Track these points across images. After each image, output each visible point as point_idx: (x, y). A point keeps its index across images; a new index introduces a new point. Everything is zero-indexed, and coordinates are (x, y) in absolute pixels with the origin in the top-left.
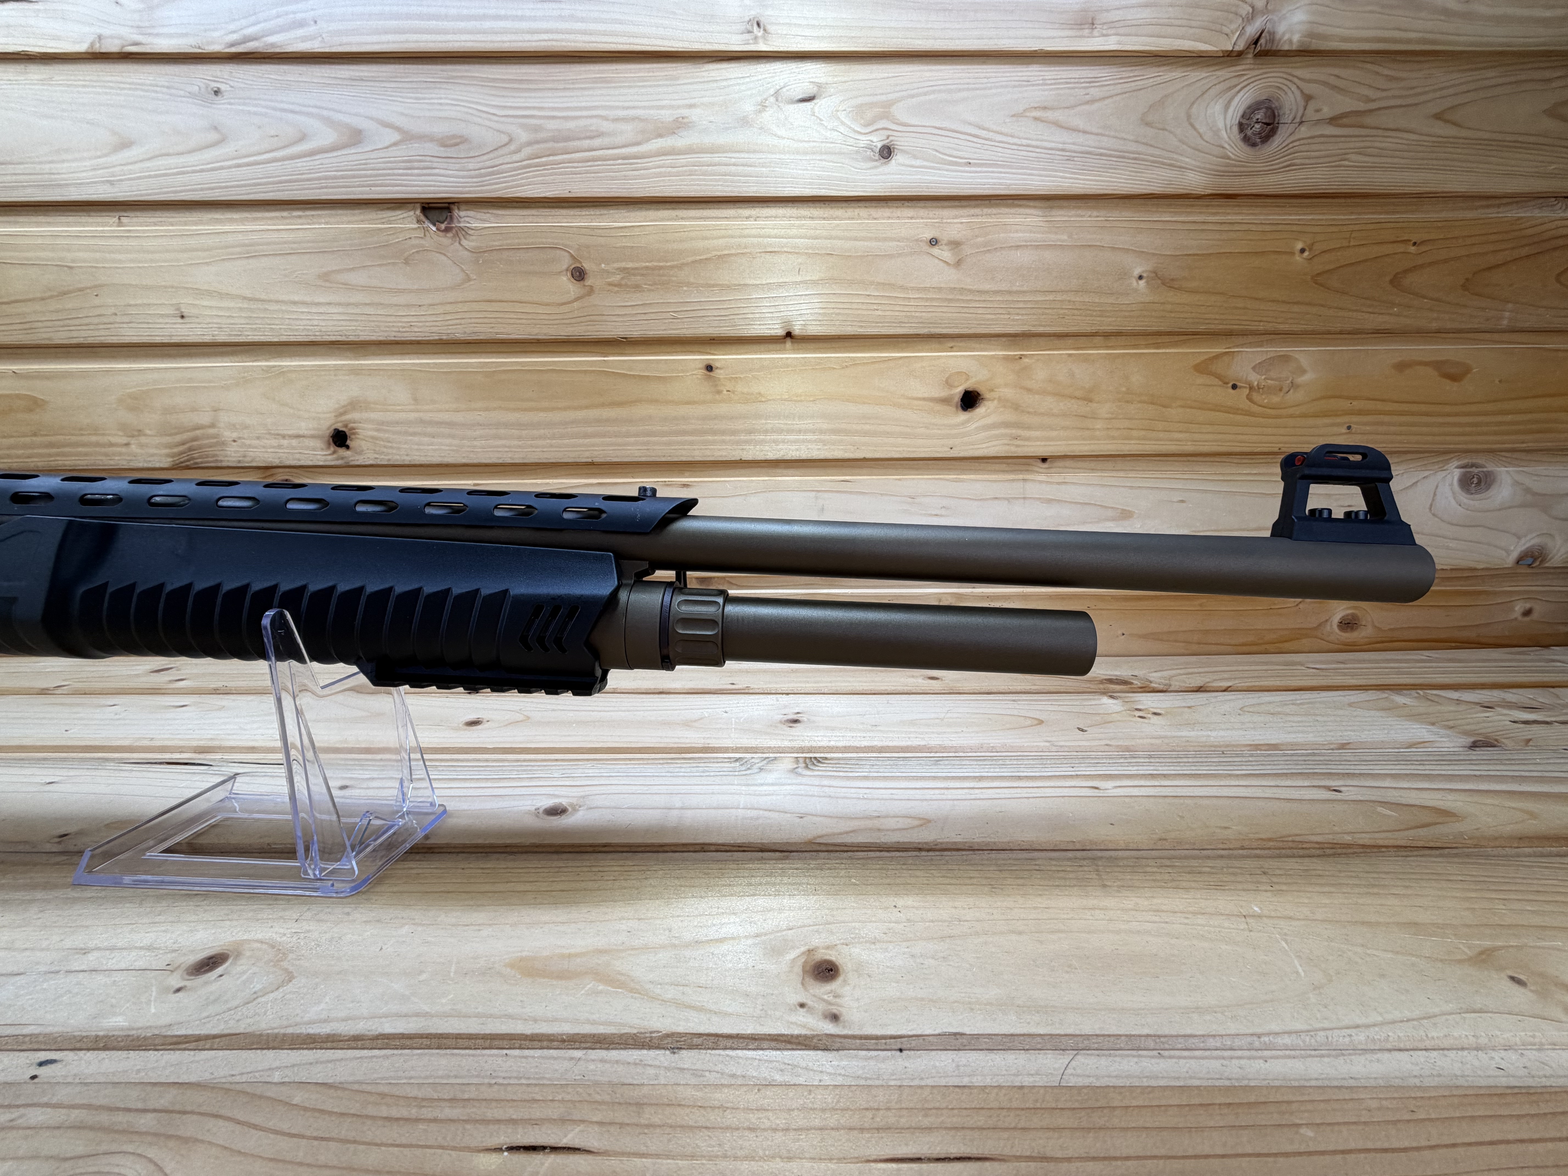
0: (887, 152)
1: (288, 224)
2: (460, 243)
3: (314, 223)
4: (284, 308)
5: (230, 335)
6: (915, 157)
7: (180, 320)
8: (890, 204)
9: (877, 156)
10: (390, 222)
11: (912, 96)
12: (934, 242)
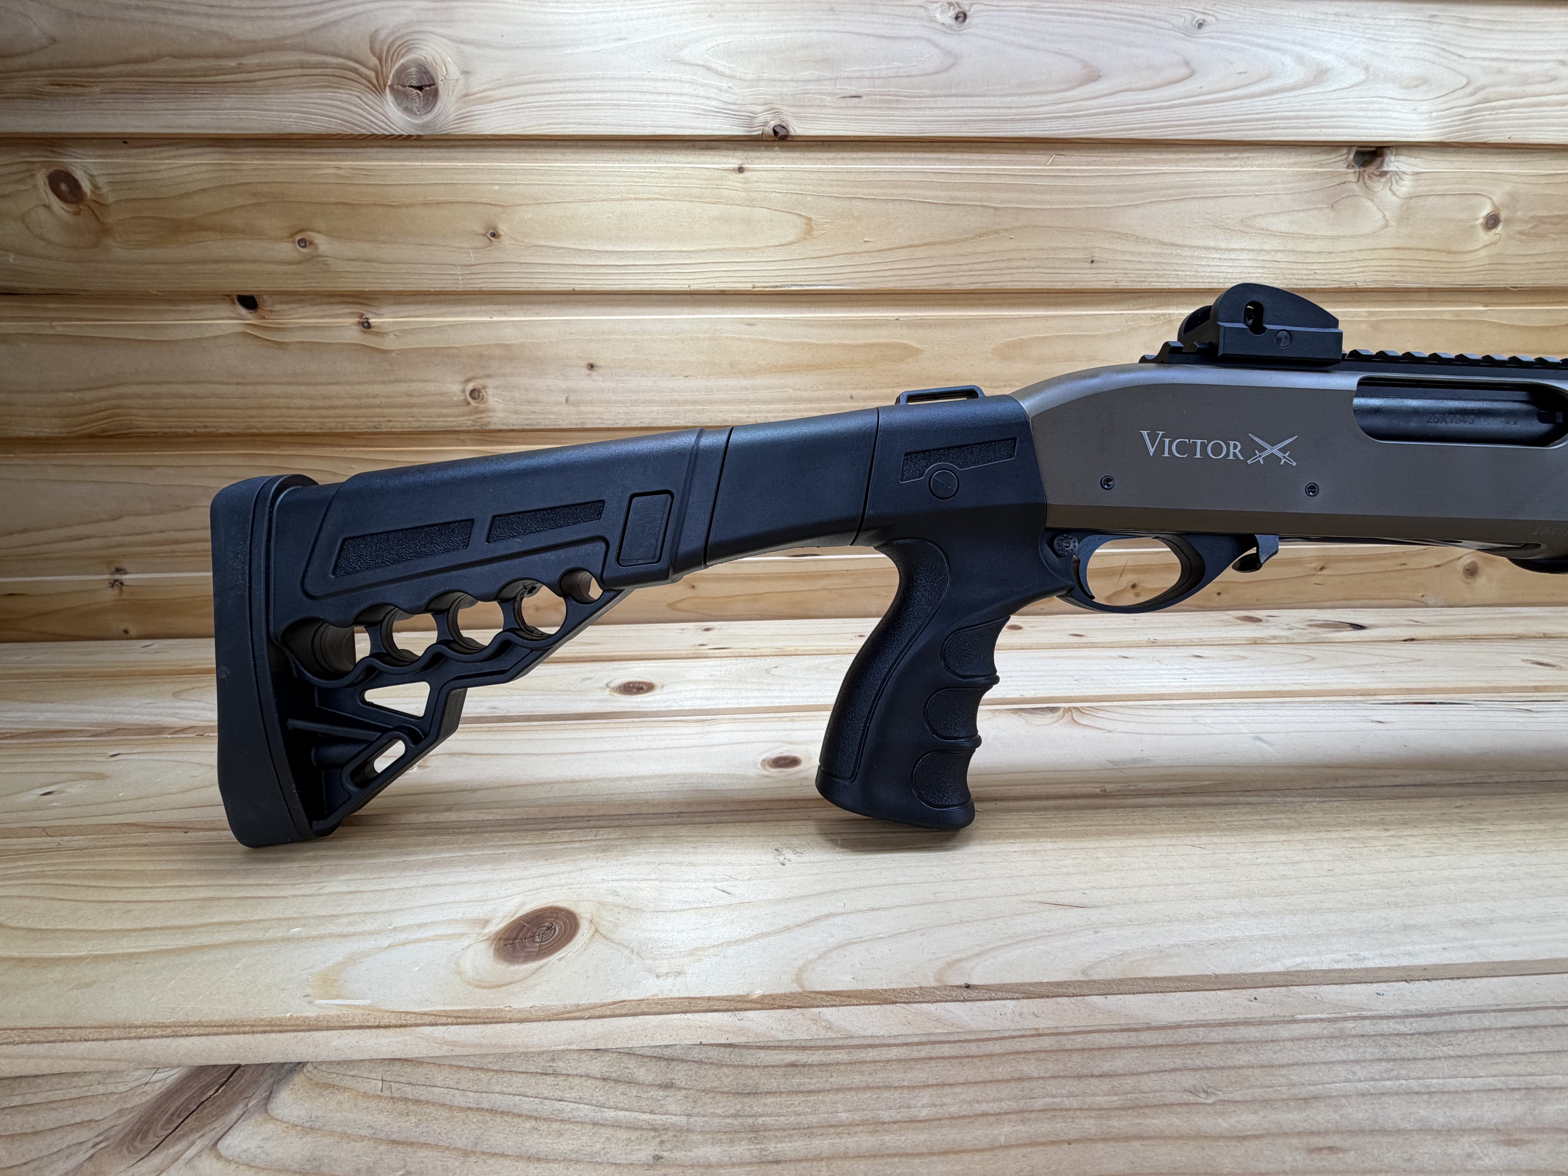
1: (1220, 166)
2: (1390, 189)
3: (1247, 166)
4: (1196, 253)
5: (1133, 281)
7: (1088, 265)
10: (1321, 166)
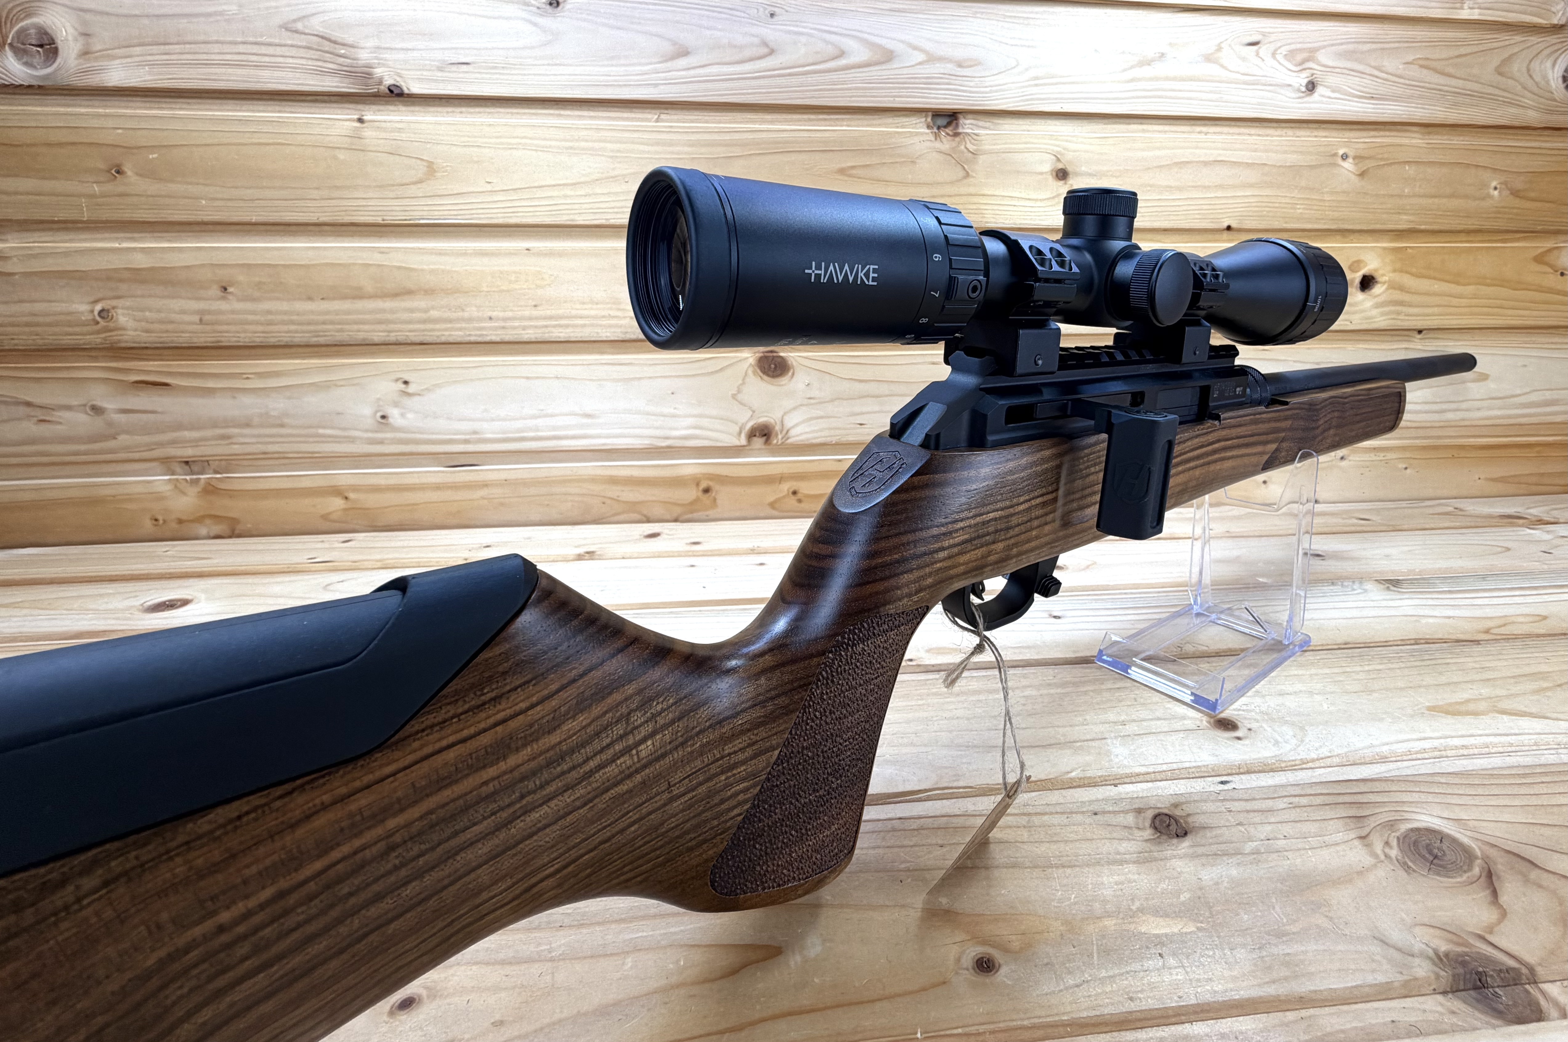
0: (1311, 86)
6: (1333, 91)
8: (1311, 125)
9: (1304, 89)
10: (903, 127)
11: (1333, 45)
12: (1344, 157)
